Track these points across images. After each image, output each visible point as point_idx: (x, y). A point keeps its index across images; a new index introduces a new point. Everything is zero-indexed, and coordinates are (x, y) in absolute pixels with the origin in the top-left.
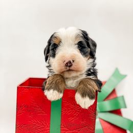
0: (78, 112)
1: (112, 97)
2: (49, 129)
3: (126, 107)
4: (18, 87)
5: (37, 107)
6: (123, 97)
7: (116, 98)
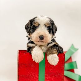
1: (69, 62)
2: (38, 77)
3: (77, 68)
6: (76, 62)
7: (72, 62)
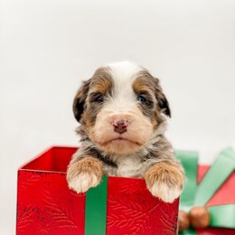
0: (141, 223)
4: (19, 171)
5: (56, 212)
